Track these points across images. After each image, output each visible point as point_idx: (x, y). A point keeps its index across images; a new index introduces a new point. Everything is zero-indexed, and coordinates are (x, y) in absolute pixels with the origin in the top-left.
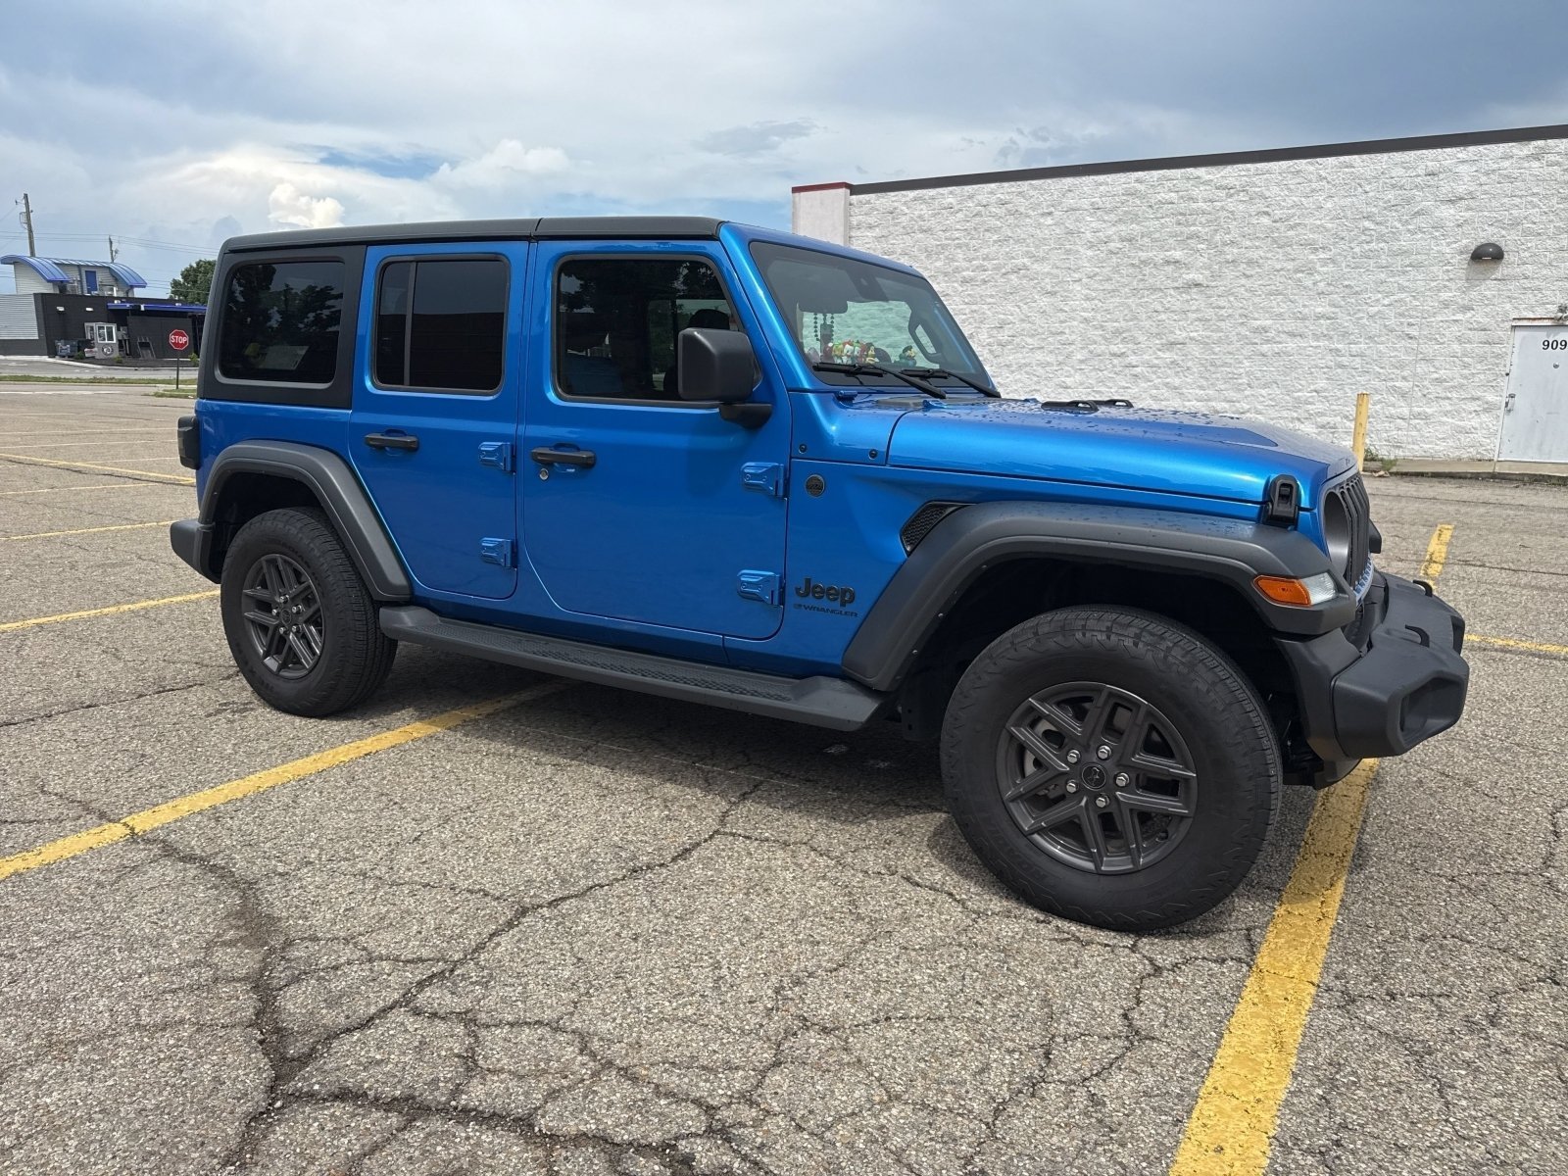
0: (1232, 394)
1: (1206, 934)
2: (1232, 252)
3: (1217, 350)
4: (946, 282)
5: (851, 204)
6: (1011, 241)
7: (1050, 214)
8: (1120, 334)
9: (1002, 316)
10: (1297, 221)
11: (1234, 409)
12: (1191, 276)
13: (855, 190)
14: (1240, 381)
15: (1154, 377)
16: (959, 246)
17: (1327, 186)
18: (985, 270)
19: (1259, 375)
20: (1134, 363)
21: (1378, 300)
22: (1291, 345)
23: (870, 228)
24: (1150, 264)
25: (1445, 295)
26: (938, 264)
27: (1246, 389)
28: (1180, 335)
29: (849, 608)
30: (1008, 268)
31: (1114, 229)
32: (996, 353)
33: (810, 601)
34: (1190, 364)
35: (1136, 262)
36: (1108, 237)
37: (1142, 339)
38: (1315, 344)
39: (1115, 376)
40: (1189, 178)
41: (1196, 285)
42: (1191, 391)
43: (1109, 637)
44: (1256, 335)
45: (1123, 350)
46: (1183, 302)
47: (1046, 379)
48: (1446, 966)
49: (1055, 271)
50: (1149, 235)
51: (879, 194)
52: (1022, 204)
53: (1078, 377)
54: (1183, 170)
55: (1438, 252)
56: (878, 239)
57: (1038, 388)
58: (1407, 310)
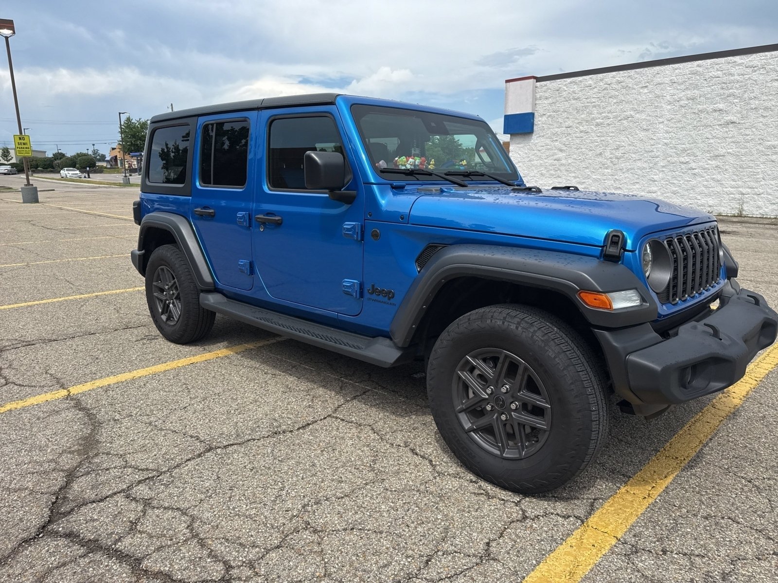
0: (752, 184)
1: (566, 499)
2: (754, 103)
3: (744, 159)
4: (587, 125)
5: (536, 87)
6: (624, 102)
7: (646, 87)
8: (686, 151)
9: (619, 143)
11: (753, 192)
12: (729, 118)
13: (538, 79)
14: (758, 176)
15: (706, 174)
16: (595, 106)
18: (609, 119)
19: (770, 172)
20: (694, 167)
23: (546, 99)
24: (704, 112)
26: (583, 116)
27: (761, 181)
28: (722, 151)
29: (392, 301)
30: (622, 117)
31: (683, 93)
32: (614, 163)
33: (374, 296)
34: (727, 167)
35: (696, 111)
36: (680, 98)
37: (698, 154)
39: (682, 174)
40: (729, 63)
41: (732, 123)
43: (503, 323)
44: (769, 150)
45: (687, 160)
46: (724, 133)
47: (642, 176)
48: (712, 536)
49: (648, 118)
50: (704, 95)
51: (551, 81)
52: (630, 83)
53: (661, 175)
54: (726, 58)
56: (550, 104)
57: (638, 181)
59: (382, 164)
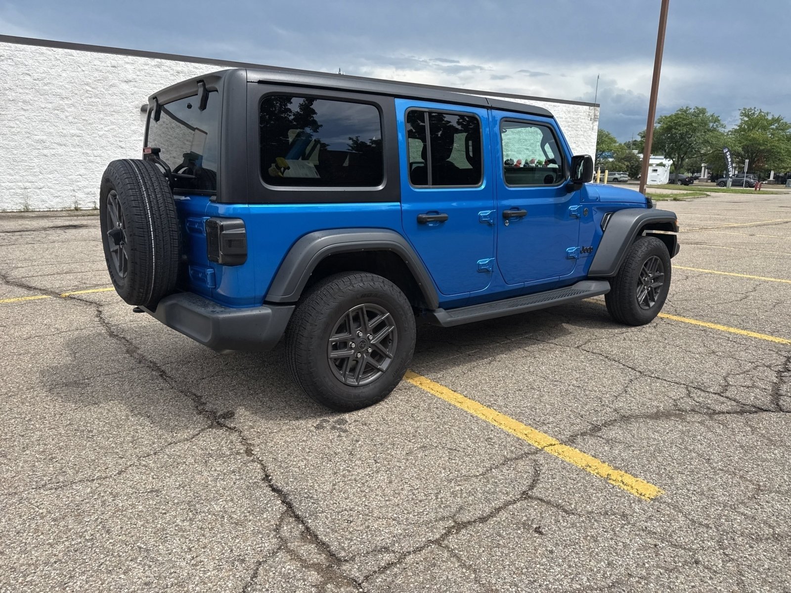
0: (31, 178)
2: (11, 95)
3: (15, 152)
10: (48, 81)
11: (34, 186)
14: (35, 170)
17: (61, 64)
19: (45, 166)
21: (102, 128)
22: (61, 150)
25: (133, 128)
29: (591, 254)
38: (74, 150)
42: (4, 177)
44: (38, 144)
55: (126, 106)
58: (117, 134)
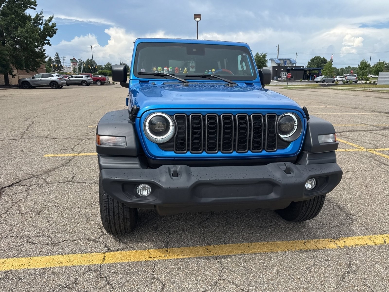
59: (143, 70)
